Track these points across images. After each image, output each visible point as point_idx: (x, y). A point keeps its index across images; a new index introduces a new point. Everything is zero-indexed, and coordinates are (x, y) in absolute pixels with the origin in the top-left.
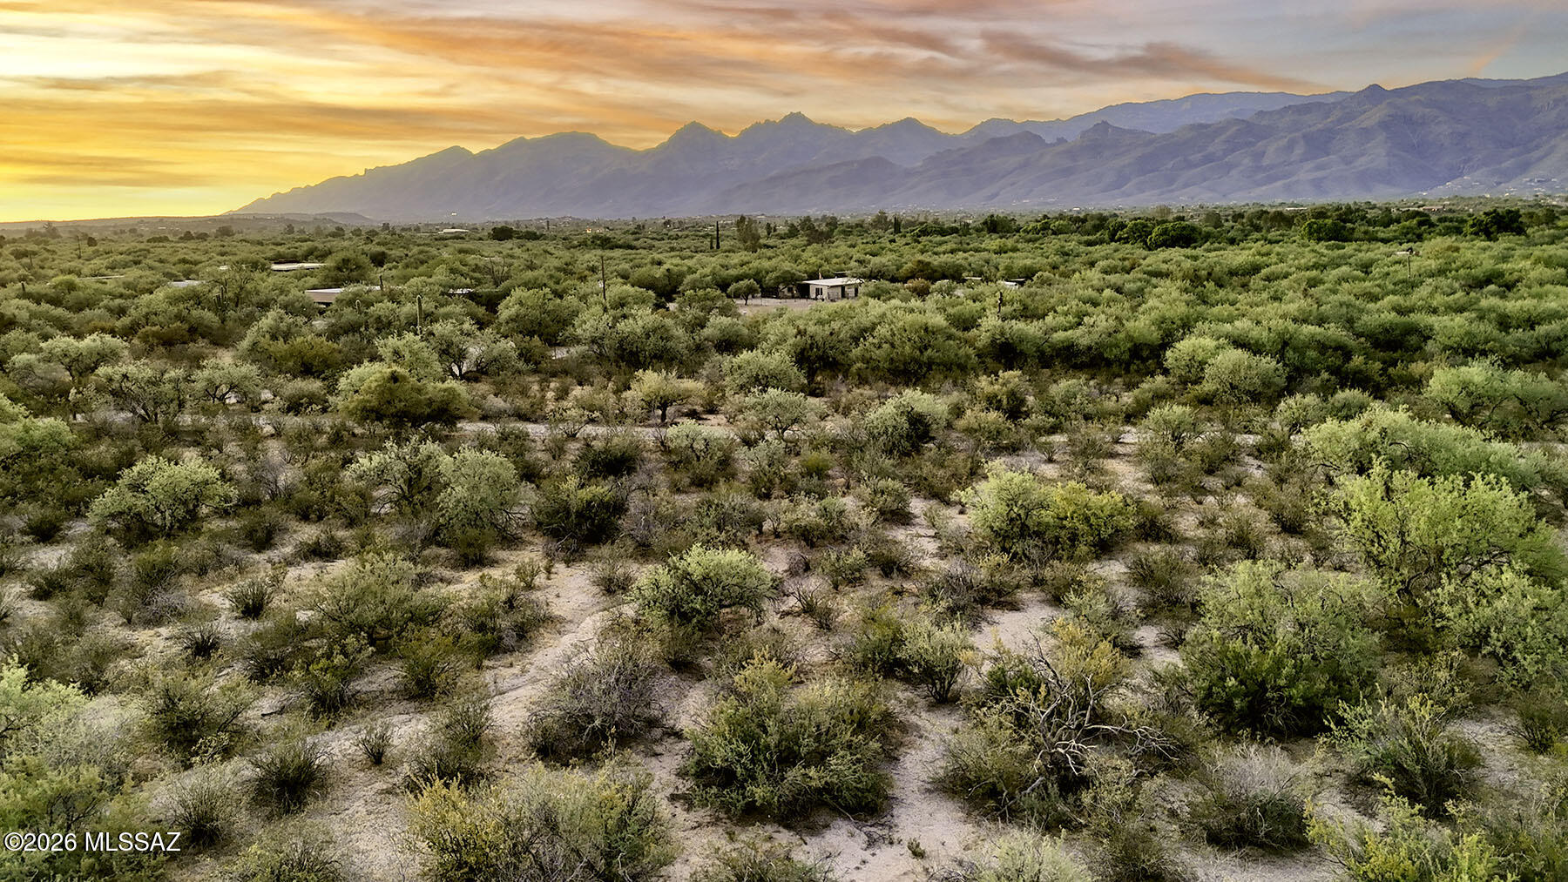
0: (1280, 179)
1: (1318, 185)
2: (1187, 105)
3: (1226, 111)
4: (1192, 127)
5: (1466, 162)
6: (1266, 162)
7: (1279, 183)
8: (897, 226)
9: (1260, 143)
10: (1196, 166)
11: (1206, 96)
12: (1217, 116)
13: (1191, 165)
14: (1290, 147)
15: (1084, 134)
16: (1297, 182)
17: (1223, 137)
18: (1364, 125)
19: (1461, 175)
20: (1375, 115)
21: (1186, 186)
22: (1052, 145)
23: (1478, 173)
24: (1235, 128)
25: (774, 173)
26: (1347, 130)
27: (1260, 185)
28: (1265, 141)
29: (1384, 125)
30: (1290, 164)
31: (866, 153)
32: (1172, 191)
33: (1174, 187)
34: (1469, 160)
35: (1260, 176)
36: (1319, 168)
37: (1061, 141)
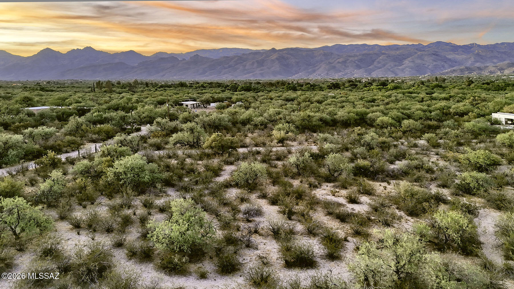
0: (251, 73)
1: (262, 75)
2: (221, 51)
3: (232, 53)
4: (224, 57)
5: (299, 69)
6: (246, 68)
7: (251, 74)
8: (147, 84)
9: (244, 63)
10: (227, 68)
11: (226, 49)
12: (231, 54)
13: (225, 68)
14: (253, 64)
15: (191, 58)
16: (256, 74)
17: (233, 60)
18: (273, 58)
19: (299, 73)
20: (274, 56)
21: (224, 74)
22: (181, 61)
23: (303, 72)
24: (237, 58)
25: (82, 66)
26: (267, 60)
27: (246, 74)
28: (246, 62)
29: (277, 59)
30: (254, 69)
31: (117, 61)
32: (221, 75)
33: (221, 74)
34: (300, 69)
35: (246, 72)
36: (262, 70)
37: (184, 59)
